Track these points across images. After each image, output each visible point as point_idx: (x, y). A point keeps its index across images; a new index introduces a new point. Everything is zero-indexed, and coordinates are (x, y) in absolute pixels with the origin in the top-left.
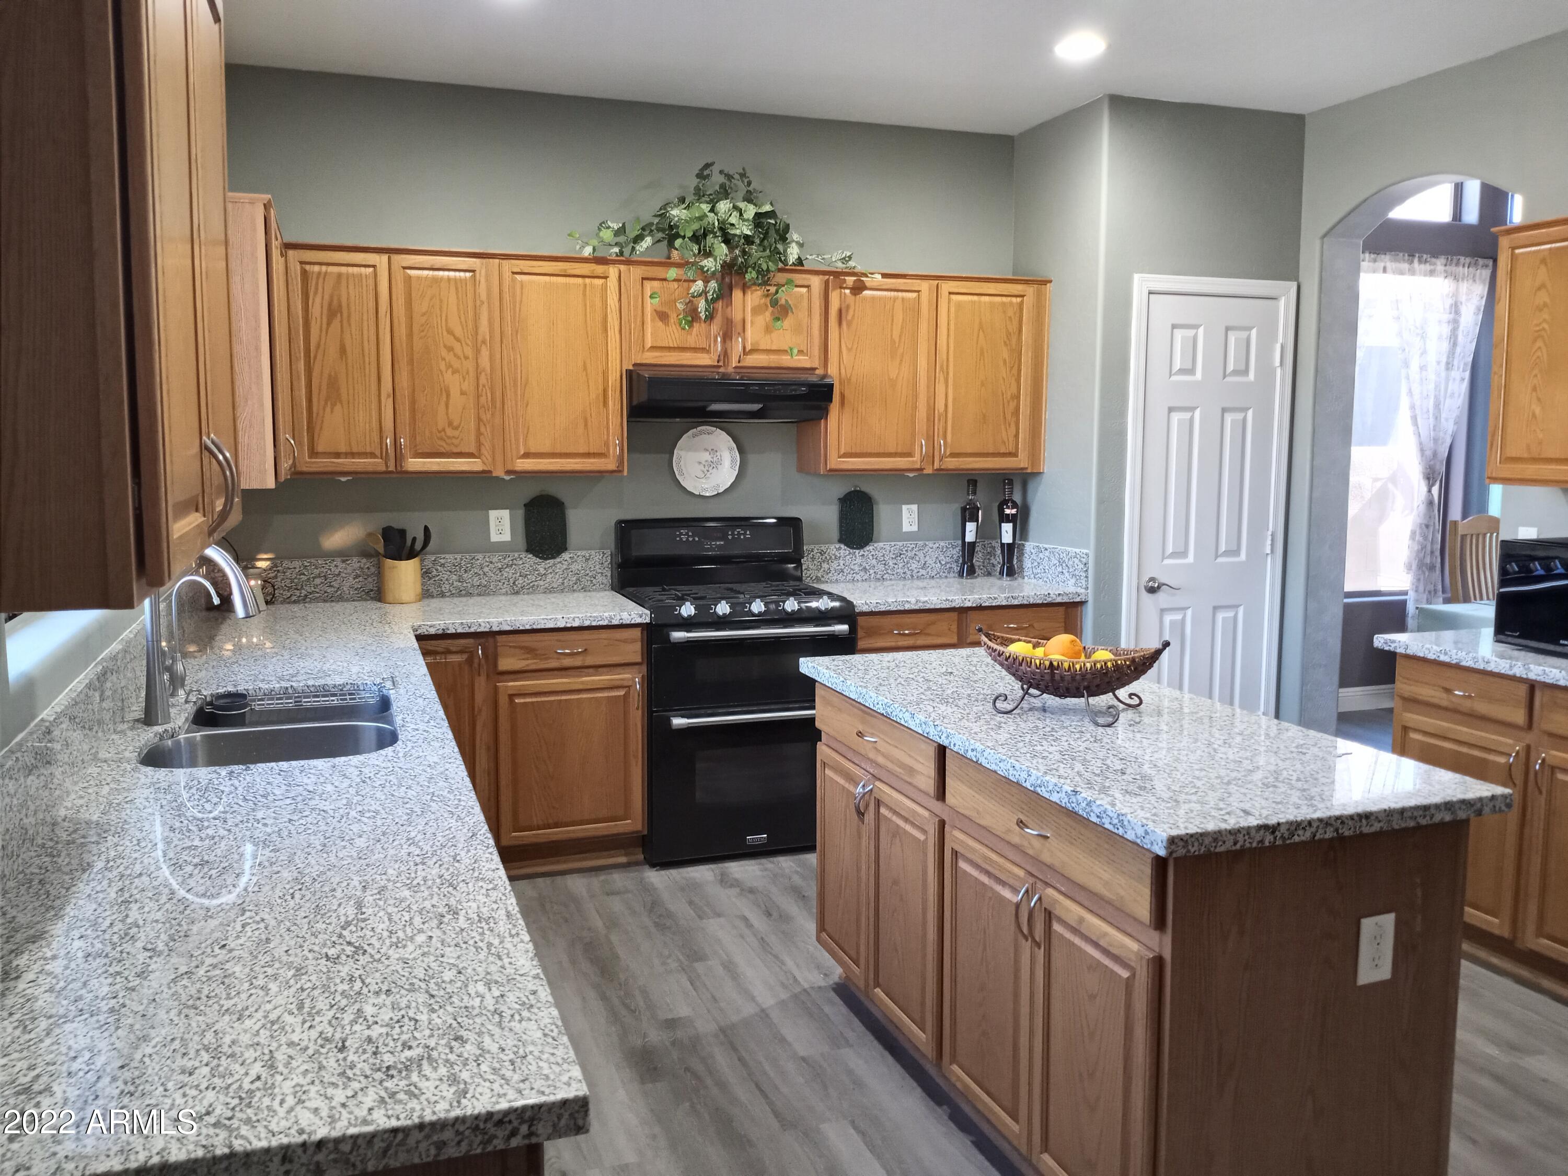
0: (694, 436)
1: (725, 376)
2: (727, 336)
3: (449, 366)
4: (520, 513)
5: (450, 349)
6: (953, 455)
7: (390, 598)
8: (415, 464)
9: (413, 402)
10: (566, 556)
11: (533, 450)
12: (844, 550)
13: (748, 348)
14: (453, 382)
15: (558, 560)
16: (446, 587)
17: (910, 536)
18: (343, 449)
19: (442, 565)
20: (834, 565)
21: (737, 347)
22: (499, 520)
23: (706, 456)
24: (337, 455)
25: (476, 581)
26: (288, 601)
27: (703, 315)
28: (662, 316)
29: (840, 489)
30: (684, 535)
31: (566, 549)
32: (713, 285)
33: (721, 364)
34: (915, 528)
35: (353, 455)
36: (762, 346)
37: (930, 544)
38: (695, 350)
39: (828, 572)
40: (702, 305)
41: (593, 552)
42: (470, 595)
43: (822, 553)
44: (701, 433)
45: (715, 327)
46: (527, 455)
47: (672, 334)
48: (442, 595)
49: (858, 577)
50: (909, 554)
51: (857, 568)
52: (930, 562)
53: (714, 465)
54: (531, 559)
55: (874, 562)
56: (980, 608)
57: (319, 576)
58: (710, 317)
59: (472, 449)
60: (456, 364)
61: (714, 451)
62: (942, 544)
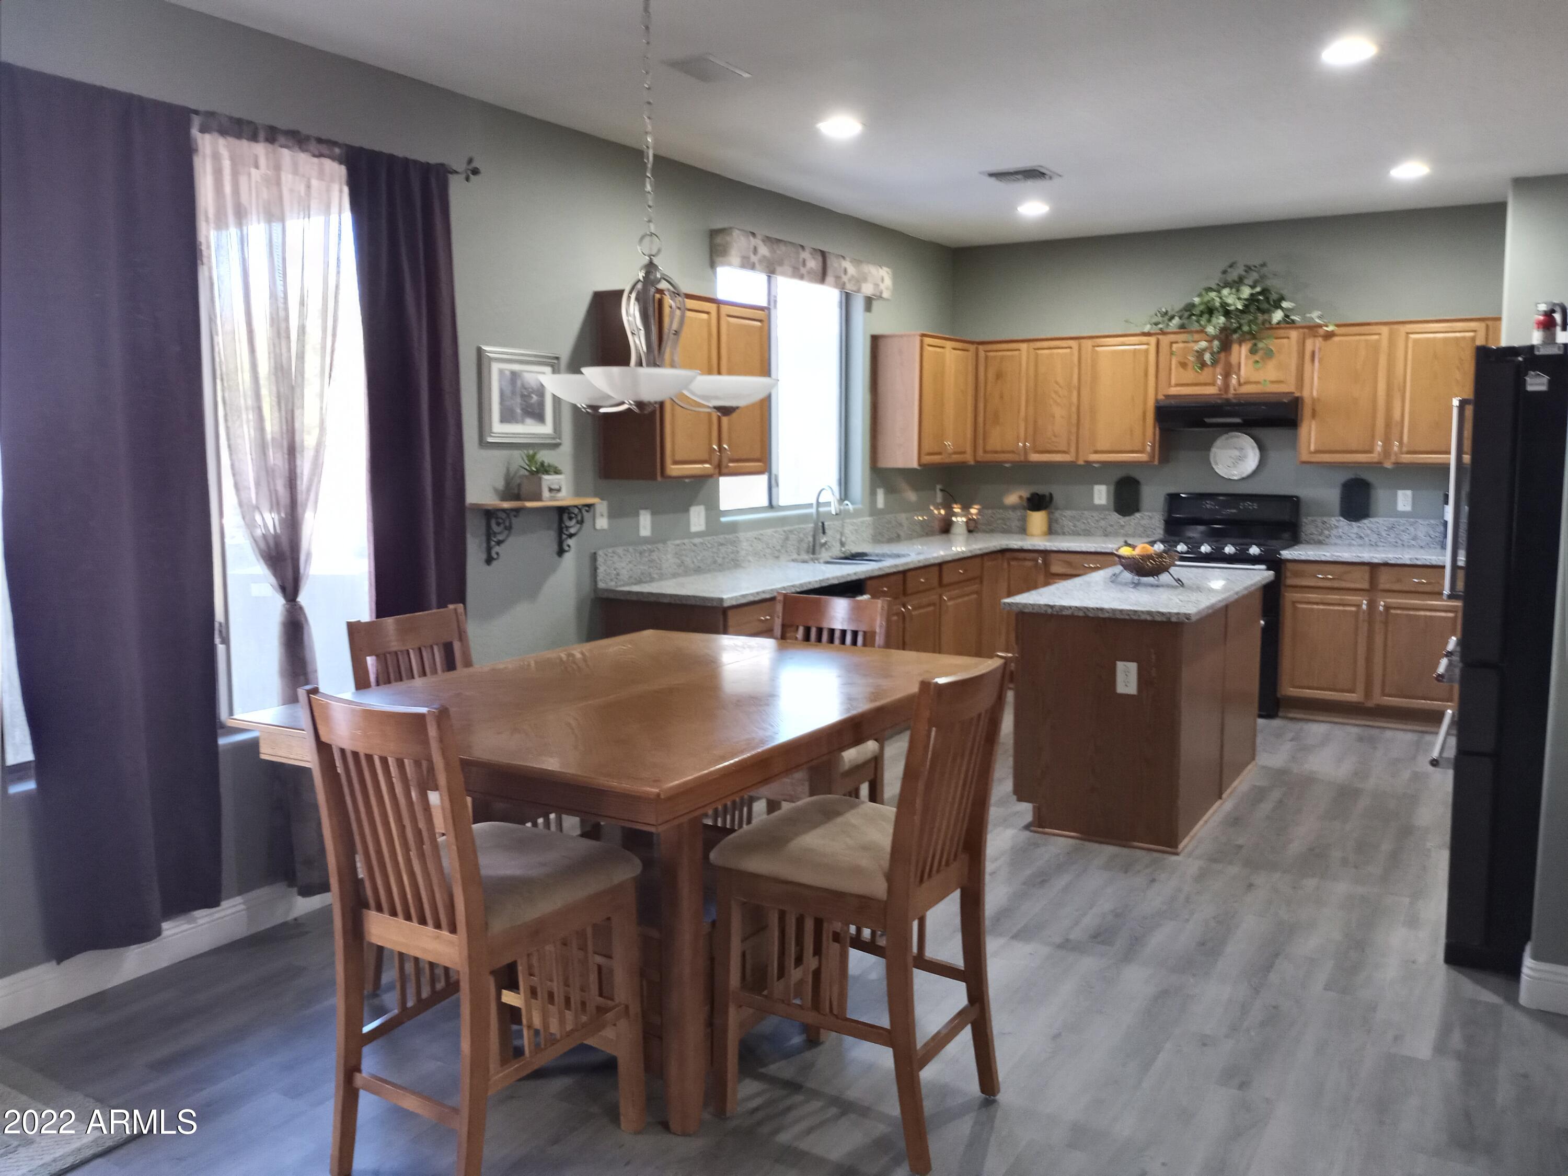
0: (1227, 439)
1: (1227, 400)
2: (1227, 376)
3: (1055, 402)
4: (1112, 488)
5: (1056, 392)
6: (1408, 453)
7: (1028, 532)
8: (1035, 457)
9: (1035, 422)
10: (1138, 515)
11: (1099, 449)
12: (1343, 522)
13: (1242, 381)
14: (1058, 412)
15: (1132, 517)
16: (1066, 529)
17: (1404, 515)
18: (999, 449)
19: (1065, 516)
20: (1334, 532)
21: (1234, 380)
22: (1100, 491)
23: (1236, 453)
24: (996, 452)
25: (1083, 527)
26: (985, 531)
27: (1209, 363)
28: (1183, 365)
29: (1343, 477)
30: (1209, 505)
31: (1138, 510)
32: (1216, 343)
33: (1222, 392)
34: (1408, 508)
35: (1003, 452)
36: (1252, 379)
37: (1420, 521)
38: (1205, 384)
39: (1328, 537)
40: (1207, 357)
41: (1154, 513)
42: (1080, 535)
43: (1324, 523)
44: (1232, 437)
45: (1219, 369)
46: (1096, 452)
47: (1189, 375)
48: (1064, 534)
49: (1354, 542)
50: (1402, 528)
51: (1354, 536)
52: (1421, 534)
53: (1241, 458)
54: (1116, 516)
55: (1369, 532)
56: (1386, 564)
57: (1000, 519)
58: (1215, 362)
59: (1065, 449)
60: (1059, 400)
61: (1242, 449)
62: (1432, 522)
